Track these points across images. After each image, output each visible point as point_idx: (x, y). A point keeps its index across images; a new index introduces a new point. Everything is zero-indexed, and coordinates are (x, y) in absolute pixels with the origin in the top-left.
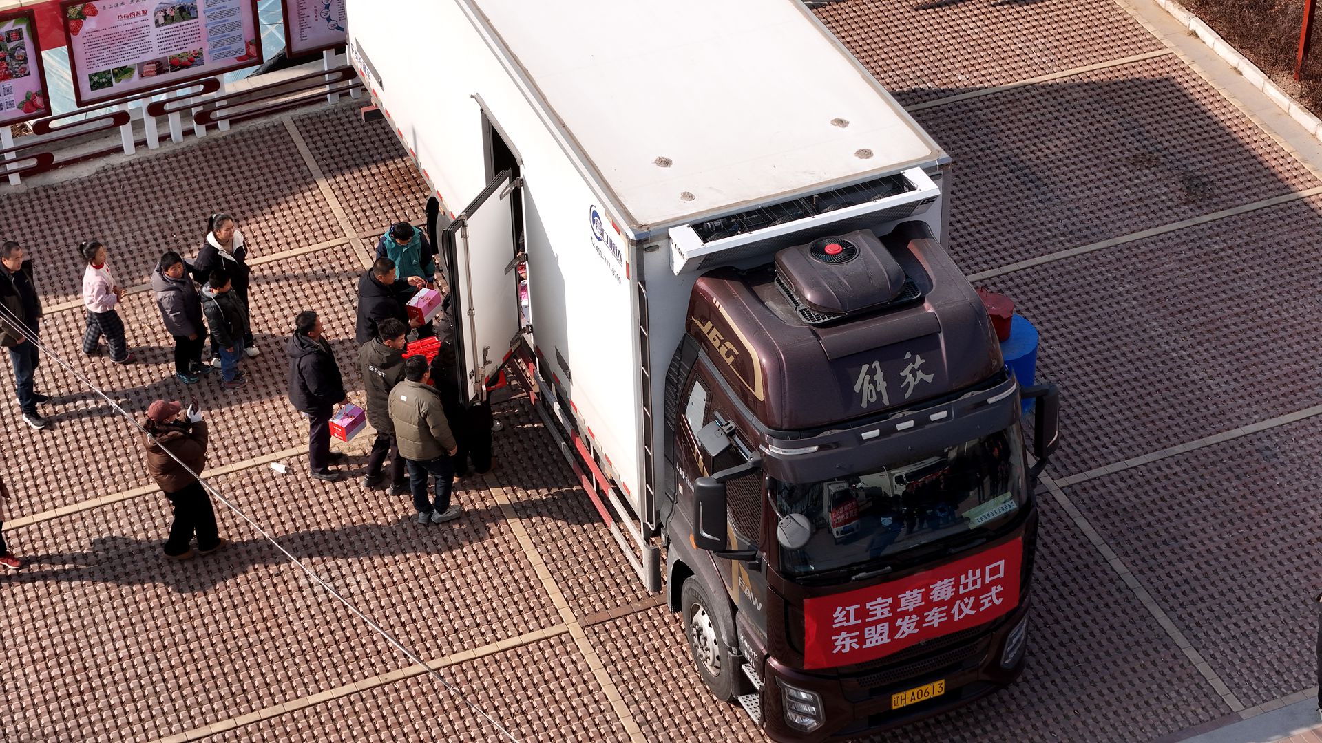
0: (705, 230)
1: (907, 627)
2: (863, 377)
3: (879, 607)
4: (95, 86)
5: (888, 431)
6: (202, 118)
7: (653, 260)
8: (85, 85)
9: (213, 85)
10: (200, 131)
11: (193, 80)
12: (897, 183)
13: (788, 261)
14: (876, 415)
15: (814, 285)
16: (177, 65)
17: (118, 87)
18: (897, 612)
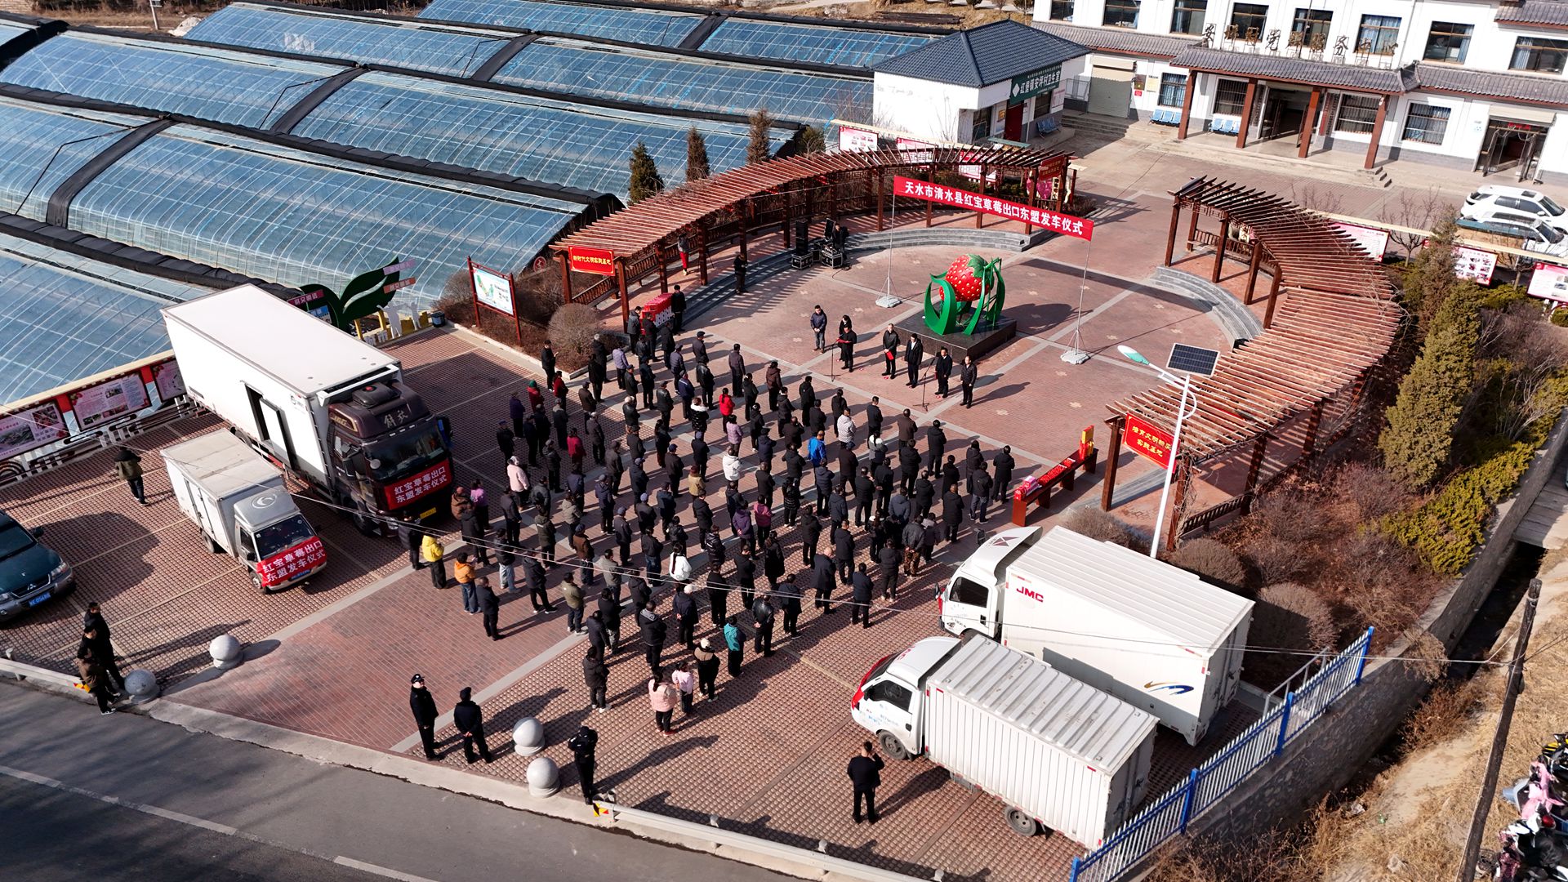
0: (328, 391)
1: (419, 491)
2: (386, 419)
3: (408, 486)
4: (86, 423)
5: (397, 433)
6: (132, 429)
7: (313, 403)
8: (82, 423)
9: (134, 417)
10: (132, 434)
11: (125, 416)
12: (385, 369)
13: (356, 394)
14: (393, 429)
15: (365, 398)
16: (118, 411)
17: (96, 422)
18: (415, 487)
